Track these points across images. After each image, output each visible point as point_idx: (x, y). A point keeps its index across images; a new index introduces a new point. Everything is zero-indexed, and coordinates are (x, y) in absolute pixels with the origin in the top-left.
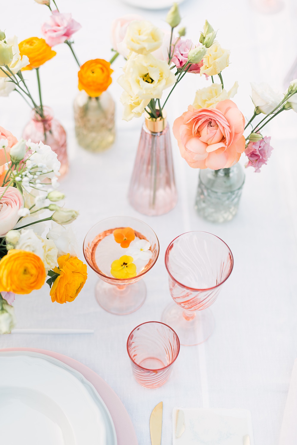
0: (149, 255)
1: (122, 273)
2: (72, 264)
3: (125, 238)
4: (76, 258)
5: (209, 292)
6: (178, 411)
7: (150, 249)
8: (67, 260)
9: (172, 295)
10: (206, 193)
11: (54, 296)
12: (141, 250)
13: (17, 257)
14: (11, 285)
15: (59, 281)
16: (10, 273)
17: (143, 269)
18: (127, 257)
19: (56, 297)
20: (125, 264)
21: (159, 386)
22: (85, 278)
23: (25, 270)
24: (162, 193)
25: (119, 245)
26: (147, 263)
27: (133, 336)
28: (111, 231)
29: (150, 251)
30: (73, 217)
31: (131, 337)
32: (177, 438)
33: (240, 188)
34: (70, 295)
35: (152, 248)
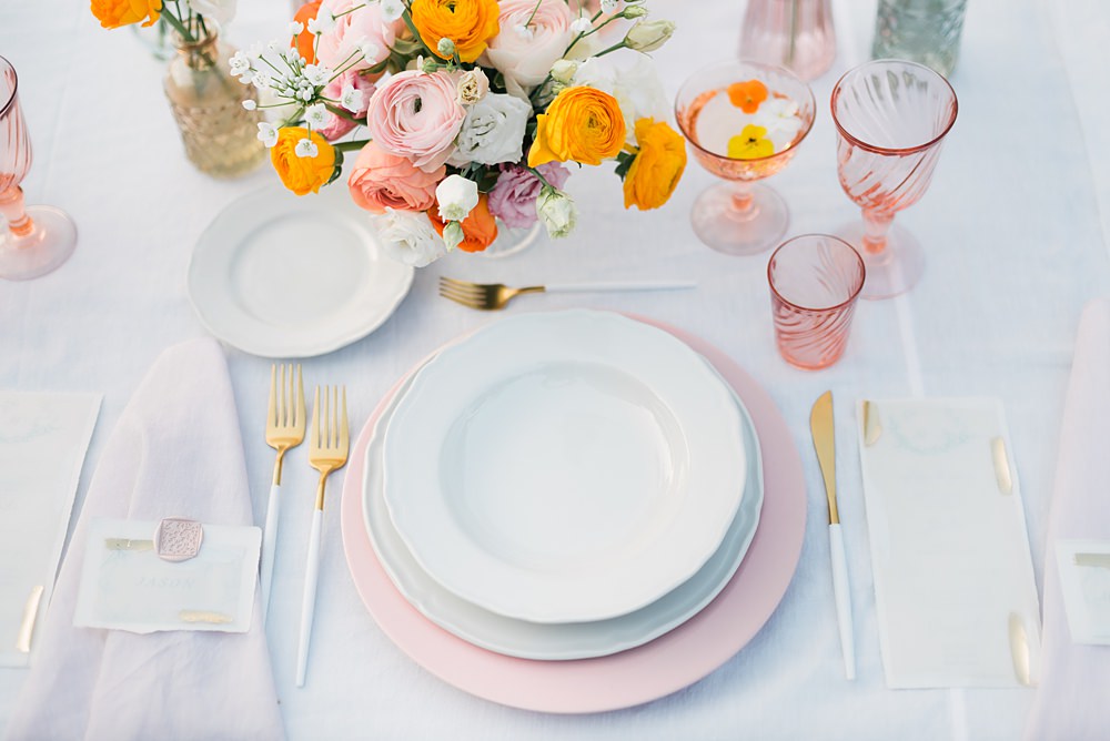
0: (797, 125)
3: (749, 98)
6: (867, 403)
7: (796, 115)
8: (651, 126)
10: (894, 23)
11: (630, 192)
12: (781, 115)
13: (578, 95)
14: (569, 146)
16: (568, 122)
17: (788, 146)
18: (755, 129)
19: (634, 197)
20: (751, 140)
22: (684, 161)
23: (591, 121)
24: (807, 41)
25: (739, 111)
26: (794, 134)
27: (774, 264)
29: (798, 119)
30: (666, 33)
31: (772, 263)
32: (867, 446)
33: (961, 8)
35: (801, 113)
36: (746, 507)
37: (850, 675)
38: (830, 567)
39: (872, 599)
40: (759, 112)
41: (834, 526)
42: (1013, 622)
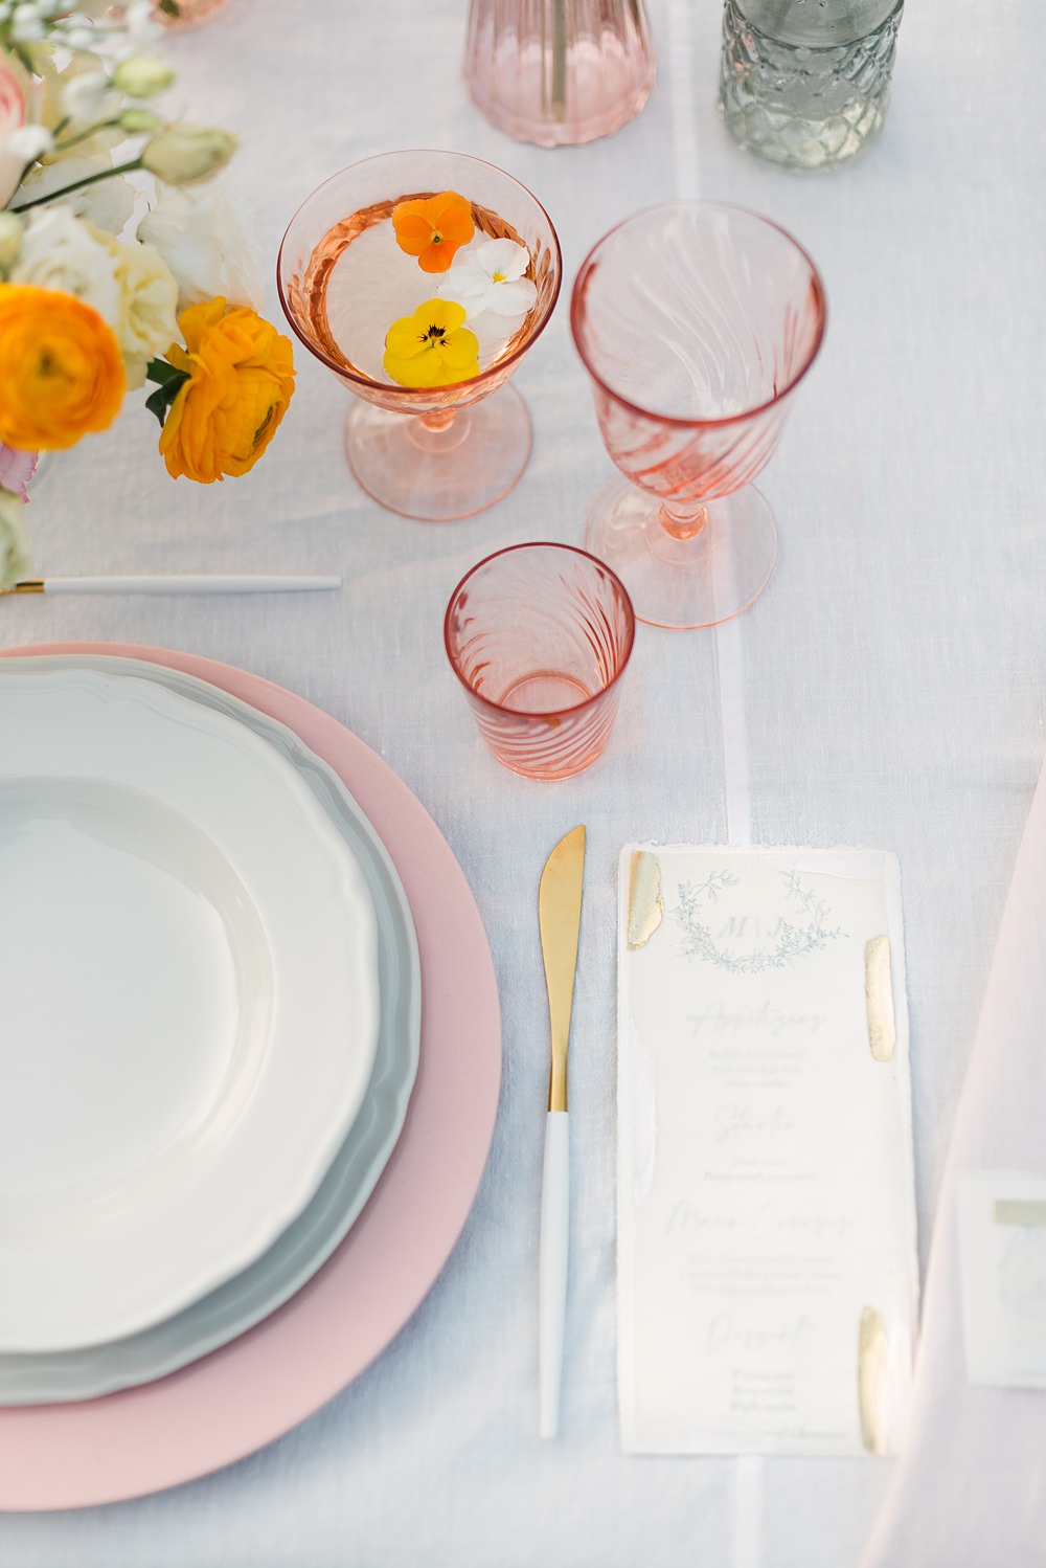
0: (526, 297)
1: (425, 366)
2: (231, 336)
3: (436, 233)
4: (249, 313)
5: (734, 431)
6: (639, 856)
7: (529, 274)
8: (212, 322)
9: (609, 447)
11: (175, 454)
12: (497, 278)
13: (12, 313)
15: (187, 400)
18: (444, 307)
19: (182, 460)
20: (436, 332)
21: (572, 770)
22: (287, 387)
23: (46, 361)
26: (519, 325)
27: (466, 595)
28: (385, 209)
29: (530, 282)
30: (218, 158)
31: (458, 599)
32: (632, 947)
34: (231, 449)
35: (536, 271)
36: (378, 1091)
37: (547, 1428)
38: (538, 1197)
39: (611, 1270)
40: (452, 271)
41: (557, 1117)
42: (868, 1326)
